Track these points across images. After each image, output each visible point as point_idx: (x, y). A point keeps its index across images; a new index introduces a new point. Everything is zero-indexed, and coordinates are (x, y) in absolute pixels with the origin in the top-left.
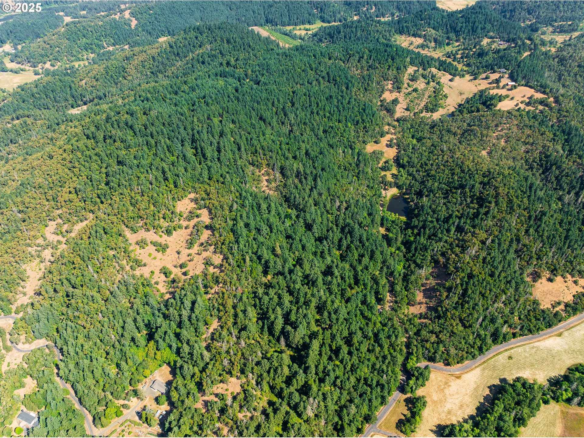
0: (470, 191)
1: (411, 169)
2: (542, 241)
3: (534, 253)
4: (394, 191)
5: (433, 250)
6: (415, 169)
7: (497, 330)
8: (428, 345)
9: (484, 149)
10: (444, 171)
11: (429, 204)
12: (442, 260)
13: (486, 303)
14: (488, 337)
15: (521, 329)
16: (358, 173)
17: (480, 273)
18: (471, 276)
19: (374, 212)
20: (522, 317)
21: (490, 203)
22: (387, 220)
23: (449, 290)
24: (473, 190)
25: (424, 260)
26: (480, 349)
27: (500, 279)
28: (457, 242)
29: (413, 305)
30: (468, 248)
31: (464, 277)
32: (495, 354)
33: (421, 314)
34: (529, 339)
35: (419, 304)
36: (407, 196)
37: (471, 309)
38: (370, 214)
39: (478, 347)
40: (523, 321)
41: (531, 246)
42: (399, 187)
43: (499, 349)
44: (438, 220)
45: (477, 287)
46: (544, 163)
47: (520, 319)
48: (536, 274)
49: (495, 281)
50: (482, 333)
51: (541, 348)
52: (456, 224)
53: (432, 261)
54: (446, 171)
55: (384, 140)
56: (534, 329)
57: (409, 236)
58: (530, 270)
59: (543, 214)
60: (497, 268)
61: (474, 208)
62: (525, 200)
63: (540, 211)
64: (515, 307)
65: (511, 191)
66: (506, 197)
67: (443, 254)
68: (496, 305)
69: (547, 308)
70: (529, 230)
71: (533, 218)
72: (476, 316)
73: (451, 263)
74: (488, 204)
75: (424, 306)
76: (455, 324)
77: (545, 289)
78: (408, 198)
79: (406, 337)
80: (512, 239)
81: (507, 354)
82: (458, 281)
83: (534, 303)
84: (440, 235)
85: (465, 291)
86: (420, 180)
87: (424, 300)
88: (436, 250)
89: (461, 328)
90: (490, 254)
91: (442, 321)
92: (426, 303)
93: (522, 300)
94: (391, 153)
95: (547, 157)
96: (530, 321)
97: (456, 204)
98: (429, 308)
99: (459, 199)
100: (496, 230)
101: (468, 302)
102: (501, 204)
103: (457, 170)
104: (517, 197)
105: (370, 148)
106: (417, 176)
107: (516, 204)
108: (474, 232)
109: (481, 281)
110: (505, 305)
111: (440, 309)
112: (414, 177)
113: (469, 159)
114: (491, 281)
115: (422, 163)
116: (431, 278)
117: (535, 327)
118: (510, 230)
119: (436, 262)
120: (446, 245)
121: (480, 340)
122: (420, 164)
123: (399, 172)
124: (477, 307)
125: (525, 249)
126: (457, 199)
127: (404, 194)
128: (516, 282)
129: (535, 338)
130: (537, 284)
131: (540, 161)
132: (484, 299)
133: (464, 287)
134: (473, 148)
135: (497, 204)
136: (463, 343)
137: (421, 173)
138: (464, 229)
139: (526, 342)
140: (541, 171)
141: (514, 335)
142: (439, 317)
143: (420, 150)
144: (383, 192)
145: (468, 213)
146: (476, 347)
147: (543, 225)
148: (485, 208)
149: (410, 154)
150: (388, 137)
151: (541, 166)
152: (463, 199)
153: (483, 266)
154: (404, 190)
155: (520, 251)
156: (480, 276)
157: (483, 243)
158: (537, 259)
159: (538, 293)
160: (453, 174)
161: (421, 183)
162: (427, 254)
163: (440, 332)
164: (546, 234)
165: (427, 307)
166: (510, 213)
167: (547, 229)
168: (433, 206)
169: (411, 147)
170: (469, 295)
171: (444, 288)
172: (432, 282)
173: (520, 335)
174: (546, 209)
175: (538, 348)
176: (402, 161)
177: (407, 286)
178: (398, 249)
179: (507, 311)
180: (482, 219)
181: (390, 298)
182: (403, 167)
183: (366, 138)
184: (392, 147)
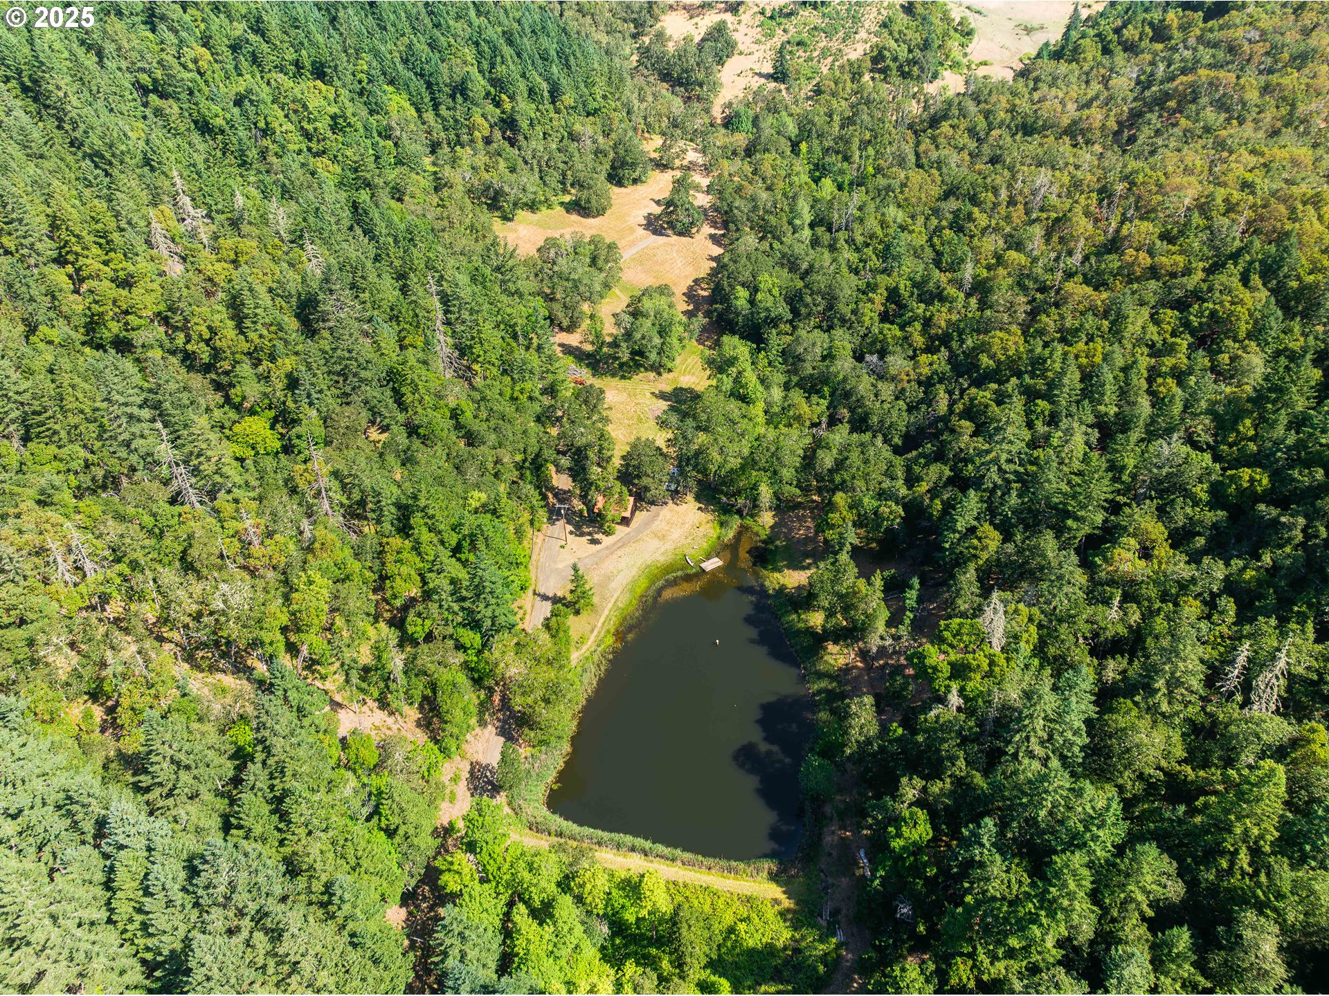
1: (812, 340)
6: (844, 341)
10: (1115, 319)
36: (793, 579)
54: (1137, 320)
55: (636, 200)
78: (804, 599)
86: (901, 420)
106: (864, 385)
112: (842, 395)
122: (879, 297)
123: (719, 366)
127: (764, 556)
137: (897, 363)
149: (799, 249)
150: (659, 184)
154: (767, 519)
161: (911, 441)
169: (808, 217)
176: (742, 293)
182: (755, 333)
183: (499, 176)
184: (684, 232)
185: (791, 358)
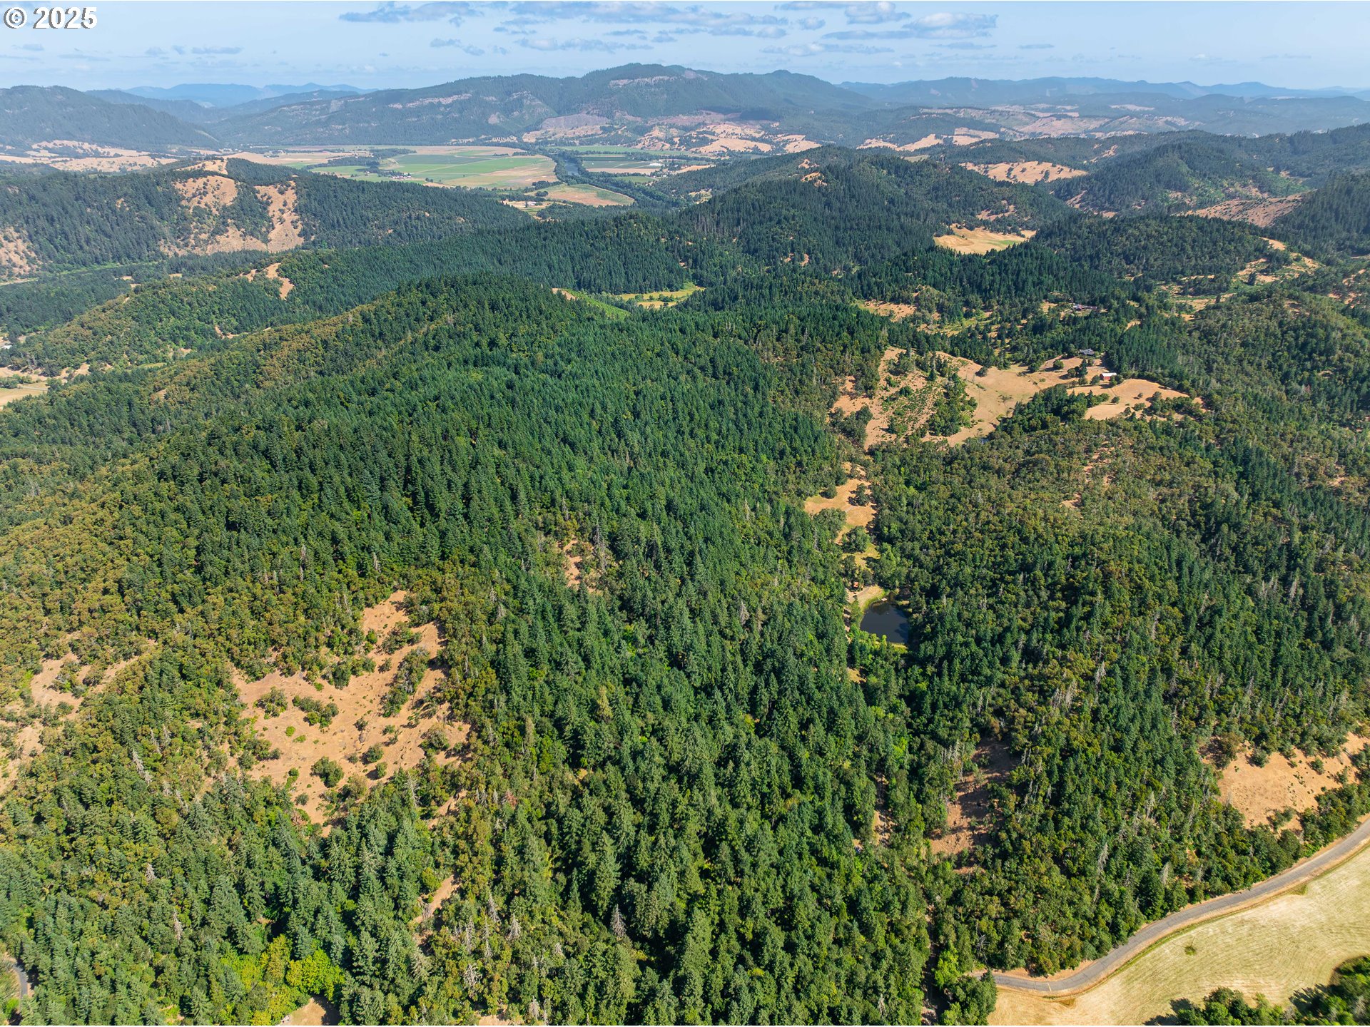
0: (1046, 575)
1: (909, 545)
2: (1222, 670)
3: (1207, 697)
4: (874, 593)
5: (975, 705)
6: (917, 545)
7: (1146, 880)
8: (984, 924)
9: (1066, 498)
10: (983, 541)
11: (956, 611)
12: (997, 724)
13: (1112, 815)
14: (1129, 897)
15: (1205, 878)
16: (790, 553)
17: (1089, 745)
18: (1068, 752)
19: (831, 631)
20: (1203, 849)
21: (1093, 594)
22: (862, 649)
23: (1021, 789)
24: (1052, 572)
25: (956, 728)
26: (1114, 929)
27: (1139, 755)
28: (1027, 682)
29: (939, 837)
30: (1054, 691)
31: (1054, 756)
32: (1151, 941)
33: (960, 855)
34: (1229, 903)
35: (954, 831)
36: (905, 602)
37: (1078, 829)
38: (820, 636)
39: (1108, 924)
40: (1208, 857)
41: (1198, 683)
42: (884, 584)
43: (1159, 930)
44: (978, 641)
45: (1087, 777)
46: (1202, 519)
47: (1199, 853)
48: (1221, 748)
49: (1126, 760)
50: (1112, 886)
51: (1262, 922)
52: (1021, 645)
53: (975, 729)
54: (988, 543)
55: (845, 491)
56: (1236, 874)
57: (917, 682)
58: (1205, 740)
59: (1215, 611)
60: (1127, 730)
61: (1057, 610)
62: (1171, 584)
63: (1207, 608)
64: (1183, 824)
65: (1136, 567)
66: (1126, 580)
67: (999, 713)
68: (1136, 821)
69: (1260, 826)
70: (1188, 647)
71: (1193, 624)
72: (1092, 844)
73: (1019, 727)
74: (1088, 598)
75: (965, 836)
76: (1043, 869)
77: (1248, 783)
78: (908, 606)
79: (928, 912)
80: (1152, 670)
81: (1181, 941)
82: (1041, 767)
83: (1225, 813)
84: (987, 671)
85: (1060, 786)
86: (931, 566)
87: (965, 822)
88: (980, 703)
89: (1058, 877)
90: (1106, 702)
91: (1012, 864)
92: (972, 828)
93: (1196, 806)
94: (862, 516)
95: (1205, 506)
96: (1224, 857)
97: (1016, 606)
98: (978, 839)
99: (1022, 594)
100: (1115, 651)
101: (1069, 814)
102: (1117, 596)
103: (1012, 539)
104: (1152, 578)
105: (813, 506)
106: (922, 557)
107: (1151, 593)
108: (1064, 657)
109: (1093, 762)
110: (1158, 819)
111: (1004, 835)
112: (916, 560)
113: (1035, 515)
114: (1118, 762)
115: (931, 532)
116: (976, 768)
117: (1238, 869)
118: (1145, 649)
119: (985, 731)
120: (1002, 691)
121: (1110, 904)
122: (927, 533)
123: (882, 551)
124: (1091, 823)
125: (1186, 690)
126: (1017, 595)
127: (898, 598)
128: (1176, 763)
129: (1244, 899)
130: (1228, 772)
131: (1194, 515)
132: (1105, 805)
133: (1056, 779)
134: (1041, 495)
135: (1108, 593)
136: (1069, 914)
137: (931, 551)
138: (1040, 653)
139: (1223, 911)
140: (1198, 537)
141: (1192, 895)
142: (1004, 856)
143: (927, 507)
144: (850, 596)
145: (1046, 619)
146: (1103, 922)
147: (1218, 635)
148: (1083, 605)
149: (903, 515)
150: (852, 484)
151: (1197, 526)
152: (1031, 593)
153: (1094, 728)
154: (897, 590)
155: (1175, 695)
156: (1090, 750)
157: (1089, 678)
158: (1218, 713)
159: (1233, 794)
160: (1003, 547)
161: (934, 571)
162: (960, 715)
163: (1009, 891)
164: (1228, 655)
165: (973, 836)
166: (1141, 613)
167: (1228, 643)
168: (966, 615)
169: (905, 502)
170: (1070, 797)
171: (1009, 786)
172: (981, 777)
173: (1206, 892)
174: (1219, 600)
175: (1254, 925)
176: (886, 529)
177: (920, 791)
178: (893, 709)
179: (1165, 834)
180: (1078, 629)
181: (883, 823)
182: (891, 541)
183: (802, 486)
184: (863, 505)
185: (902, 550)
